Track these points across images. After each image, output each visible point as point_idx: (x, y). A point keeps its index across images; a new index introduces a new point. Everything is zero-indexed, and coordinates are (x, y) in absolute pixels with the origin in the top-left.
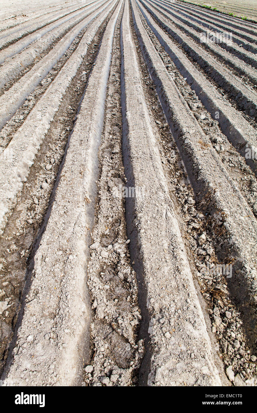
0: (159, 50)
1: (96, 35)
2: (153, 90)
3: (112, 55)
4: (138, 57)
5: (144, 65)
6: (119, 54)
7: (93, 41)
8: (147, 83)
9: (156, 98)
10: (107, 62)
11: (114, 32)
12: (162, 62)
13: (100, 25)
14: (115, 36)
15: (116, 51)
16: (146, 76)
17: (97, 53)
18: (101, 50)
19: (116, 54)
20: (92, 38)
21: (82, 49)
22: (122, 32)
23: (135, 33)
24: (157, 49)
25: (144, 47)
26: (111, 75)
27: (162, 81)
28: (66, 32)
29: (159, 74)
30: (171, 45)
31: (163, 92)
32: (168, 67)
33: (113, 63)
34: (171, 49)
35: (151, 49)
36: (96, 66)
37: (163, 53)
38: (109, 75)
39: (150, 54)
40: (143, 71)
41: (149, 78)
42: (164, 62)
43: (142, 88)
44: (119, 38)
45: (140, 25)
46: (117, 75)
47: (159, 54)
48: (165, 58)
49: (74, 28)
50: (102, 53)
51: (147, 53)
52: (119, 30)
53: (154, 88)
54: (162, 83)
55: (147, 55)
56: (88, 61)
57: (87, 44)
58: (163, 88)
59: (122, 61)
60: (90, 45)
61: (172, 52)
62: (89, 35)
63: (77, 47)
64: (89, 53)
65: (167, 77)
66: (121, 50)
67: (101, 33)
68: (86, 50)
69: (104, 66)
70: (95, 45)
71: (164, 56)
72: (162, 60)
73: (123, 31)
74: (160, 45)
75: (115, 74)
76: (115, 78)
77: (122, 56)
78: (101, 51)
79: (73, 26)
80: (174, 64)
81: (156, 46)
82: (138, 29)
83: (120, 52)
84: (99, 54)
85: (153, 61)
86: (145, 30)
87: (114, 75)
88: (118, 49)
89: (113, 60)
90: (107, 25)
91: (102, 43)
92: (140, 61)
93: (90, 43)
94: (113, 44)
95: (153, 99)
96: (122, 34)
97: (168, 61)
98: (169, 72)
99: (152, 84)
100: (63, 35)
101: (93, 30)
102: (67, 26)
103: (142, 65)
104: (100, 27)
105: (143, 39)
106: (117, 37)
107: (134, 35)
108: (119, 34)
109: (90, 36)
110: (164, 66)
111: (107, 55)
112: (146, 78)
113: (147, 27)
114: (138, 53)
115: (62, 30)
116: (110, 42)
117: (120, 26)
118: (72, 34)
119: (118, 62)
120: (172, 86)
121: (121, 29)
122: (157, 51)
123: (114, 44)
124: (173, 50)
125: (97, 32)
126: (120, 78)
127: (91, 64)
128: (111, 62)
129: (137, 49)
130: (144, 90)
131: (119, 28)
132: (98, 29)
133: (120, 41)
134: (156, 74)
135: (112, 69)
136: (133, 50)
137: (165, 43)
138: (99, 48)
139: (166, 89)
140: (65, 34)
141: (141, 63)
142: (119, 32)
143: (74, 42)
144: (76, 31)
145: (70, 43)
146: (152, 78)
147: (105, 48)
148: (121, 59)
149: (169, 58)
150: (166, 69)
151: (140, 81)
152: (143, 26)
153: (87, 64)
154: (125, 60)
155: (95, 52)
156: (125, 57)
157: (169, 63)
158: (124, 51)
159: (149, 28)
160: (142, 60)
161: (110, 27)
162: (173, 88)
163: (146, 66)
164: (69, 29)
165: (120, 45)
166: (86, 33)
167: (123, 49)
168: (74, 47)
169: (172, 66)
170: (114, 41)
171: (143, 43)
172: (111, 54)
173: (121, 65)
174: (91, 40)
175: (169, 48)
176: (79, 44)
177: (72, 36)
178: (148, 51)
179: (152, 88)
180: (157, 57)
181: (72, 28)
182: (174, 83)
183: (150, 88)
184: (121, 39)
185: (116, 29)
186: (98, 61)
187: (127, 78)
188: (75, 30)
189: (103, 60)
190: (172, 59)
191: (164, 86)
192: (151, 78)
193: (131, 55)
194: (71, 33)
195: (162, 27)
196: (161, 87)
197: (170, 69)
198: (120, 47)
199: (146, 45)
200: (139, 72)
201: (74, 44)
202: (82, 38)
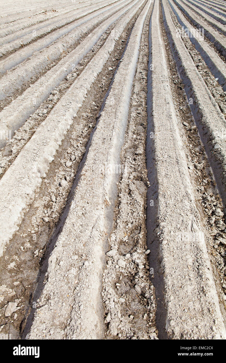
0: (189, 48)
1: (124, 31)
2: (181, 89)
3: (140, 52)
4: (167, 54)
5: (173, 62)
6: (147, 50)
7: (121, 38)
8: (175, 82)
9: (185, 98)
10: (134, 59)
11: (143, 29)
12: (192, 60)
13: (128, 21)
14: (144, 33)
15: (144, 48)
16: (174, 74)
17: (124, 49)
18: (128, 46)
19: (144, 51)
20: (120, 34)
21: (110, 45)
22: (151, 29)
23: (164, 30)
24: (188, 46)
25: (174, 44)
26: (138, 72)
27: (192, 81)
28: (94, 28)
29: (189, 73)
30: (202, 43)
31: (192, 92)
32: (198, 66)
33: (140, 60)
34: (202, 47)
35: (180, 47)
36: (122, 62)
37: (193, 51)
38: (136, 72)
39: (180, 52)
40: (171, 69)
41: (178, 76)
42: (194, 61)
43: (169, 86)
44: (148, 35)
45: (170, 22)
46: (144, 73)
47: (189, 52)
48: (196, 56)
49: (102, 24)
50: (130, 49)
51: (177, 50)
52: (148, 27)
53: (182, 88)
54: (191, 83)
55: (176, 53)
56: (114, 57)
57: (115, 40)
58: (193, 88)
59: (150, 59)
60: (117, 41)
61: (204, 50)
62: (117, 31)
63: (104, 43)
64: (116, 50)
65: (197, 77)
66: (149, 46)
67: (129, 30)
68: (113, 46)
69: (131, 63)
70: (123, 41)
71: (194, 55)
72: (192, 58)
73: (152, 27)
74: (191, 43)
75: (142, 71)
76: (142, 75)
77: (150, 54)
78: (128, 48)
79: (102, 22)
80: (205, 63)
81: (186, 44)
82: (168, 26)
83: (149, 49)
84: (127, 50)
85: (183, 59)
86: (175, 27)
87: (141, 73)
88: (147, 46)
89: (141, 57)
90: (135, 22)
91: (130, 40)
92: (169, 59)
93: (118, 39)
94: (141, 41)
95: (181, 99)
96: (151, 31)
97: (199, 60)
98: (199, 72)
99: (181, 83)
100: (91, 31)
101: (122, 26)
102: (96, 22)
103: (171, 63)
104: (128, 23)
105: (173, 36)
106: (146, 34)
107: (163, 31)
108: (148, 31)
109: (119, 32)
110: (194, 65)
111: (135, 52)
112: (174, 76)
113: (177, 24)
114: (166, 50)
115: (90, 25)
116: (138, 39)
117: (149, 22)
118: (100, 30)
119: (145, 59)
120: (202, 86)
121: (150, 25)
122: (187, 49)
123: (143, 40)
124: (204, 49)
125: (125, 29)
126: (147, 76)
127: (117, 60)
128: (139, 58)
129: (166, 46)
130: (172, 89)
131: (149, 24)
132: (126, 25)
133: (148, 38)
134: (185, 73)
135: (139, 66)
136: (162, 48)
137: (196, 40)
138: (127, 45)
139: (196, 89)
140: (93, 30)
141: (169, 61)
142: (147, 29)
143: (102, 37)
144: (104, 27)
145: (98, 38)
146: (181, 77)
147: (133, 44)
148: (149, 56)
149: (200, 57)
150: (196, 68)
151: (168, 79)
152: (173, 23)
153: (113, 60)
154: (153, 57)
155: (122, 48)
156: (153, 55)
157: (200, 62)
158: (153, 48)
159: (179, 25)
160: (171, 57)
161: (139, 24)
162: (203, 88)
163: (175, 64)
164: (98, 25)
165: (148, 42)
166: (114, 29)
167: (152, 47)
168: (102, 43)
169: (203, 65)
170: (143, 38)
171: (172, 40)
172: (138, 51)
173: (148, 62)
174: (119, 36)
175: (201, 46)
176: (107, 40)
177: (99, 32)
178: (178, 49)
179: (180, 88)
180: (187, 56)
181: (101, 23)
182: (204, 83)
183: (178, 88)
184: (150, 35)
185: (145, 25)
186: (125, 57)
187: (154, 76)
188: (103, 25)
189: (130, 57)
190: (203, 58)
191: (194, 86)
192: (179, 77)
193: (160, 52)
194: (99, 28)
195: (193, 24)
196: (190, 87)
197: (200, 68)
198: (148, 44)
199: (176, 43)
200: (167, 70)
201: (102, 40)
202: (109, 34)
